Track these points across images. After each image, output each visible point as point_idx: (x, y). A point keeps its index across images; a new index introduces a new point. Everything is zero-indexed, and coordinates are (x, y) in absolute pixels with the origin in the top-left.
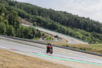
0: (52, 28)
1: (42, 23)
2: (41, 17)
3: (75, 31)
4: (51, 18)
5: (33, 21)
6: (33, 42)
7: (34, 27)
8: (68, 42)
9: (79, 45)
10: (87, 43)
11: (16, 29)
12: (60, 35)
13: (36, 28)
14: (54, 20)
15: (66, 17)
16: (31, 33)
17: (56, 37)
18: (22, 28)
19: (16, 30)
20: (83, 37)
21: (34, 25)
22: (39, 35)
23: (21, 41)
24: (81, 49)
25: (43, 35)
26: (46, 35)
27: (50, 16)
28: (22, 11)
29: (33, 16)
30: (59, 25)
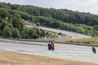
0: (55, 26)
1: (45, 23)
2: (43, 17)
3: (78, 26)
4: (53, 17)
5: (36, 22)
6: (39, 42)
7: (37, 27)
8: (71, 37)
9: (83, 39)
10: (90, 37)
11: (21, 31)
12: (63, 32)
13: (40, 28)
14: (56, 19)
15: (67, 14)
16: (36, 33)
17: (60, 34)
18: (26, 29)
19: (21, 32)
20: (86, 31)
21: (38, 25)
22: (43, 34)
24: (85, 43)
25: (47, 34)
26: (50, 33)
27: (52, 15)
29: (35, 17)
30: (61, 23)
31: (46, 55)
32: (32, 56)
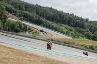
0: (38, 23)
1: (29, 18)
2: (27, 12)
3: (60, 26)
4: (37, 13)
5: (20, 16)
6: (20, 36)
7: (20, 21)
8: (53, 36)
9: (64, 39)
10: (71, 38)
11: (4, 22)
12: (45, 29)
13: (23, 22)
14: (40, 15)
15: (51, 13)
16: (18, 27)
17: (42, 31)
18: (9, 22)
19: (4, 24)
20: (67, 32)
21: (21, 19)
22: (25, 29)
23: (8, 35)
24: (65, 43)
25: (29, 29)
26: (32, 29)
27: (36, 12)
28: (9, 6)
29: (20, 11)
30: (44, 20)
31: (24, 50)
32: (10, 48)
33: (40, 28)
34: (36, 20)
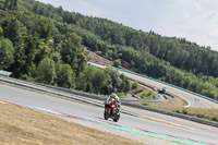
0: (154, 73)
1: (133, 63)
2: (130, 49)
3: (204, 81)
4: (153, 52)
5: (114, 57)
7: (115, 69)
8: (186, 103)
9: (211, 111)
11: (77, 72)
12: (170, 89)
13: (120, 72)
14: (159, 57)
16: (109, 83)
17: (162, 92)
18: (90, 70)
19: (77, 75)
21: (116, 65)
23: (86, 99)
24: (215, 119)
25: (134, 87)
26: (140, 87)
27: (151, 48)
28: (91, 35)
29: (114, 46)
30: (168, 67)
32: (92, 130)
33: (158, 84)
34: (151, 66)
